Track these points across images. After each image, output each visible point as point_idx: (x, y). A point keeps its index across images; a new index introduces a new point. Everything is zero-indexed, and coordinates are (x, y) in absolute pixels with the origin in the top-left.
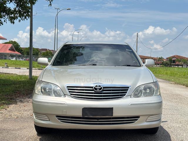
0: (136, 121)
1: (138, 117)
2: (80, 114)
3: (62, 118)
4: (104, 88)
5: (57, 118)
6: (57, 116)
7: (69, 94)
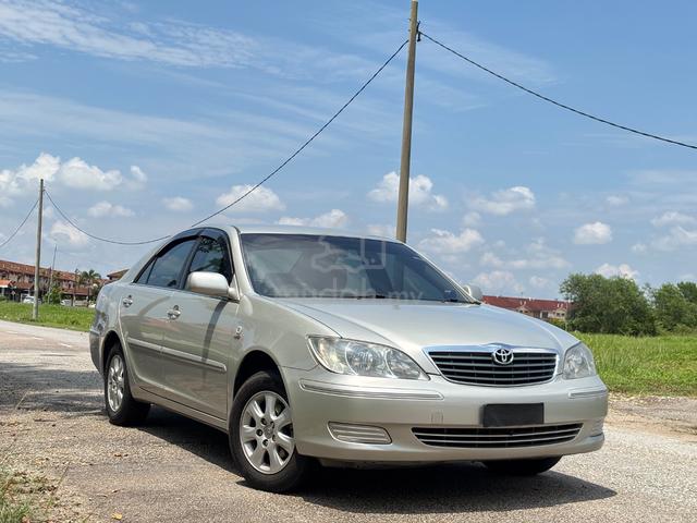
0: (577, 436)
1: (579, 425)
2: (473, 420)
3: (427, 433)
4: (516, 355)
5: (414, 434)
6: (414, 430)
7: (438, 371)
